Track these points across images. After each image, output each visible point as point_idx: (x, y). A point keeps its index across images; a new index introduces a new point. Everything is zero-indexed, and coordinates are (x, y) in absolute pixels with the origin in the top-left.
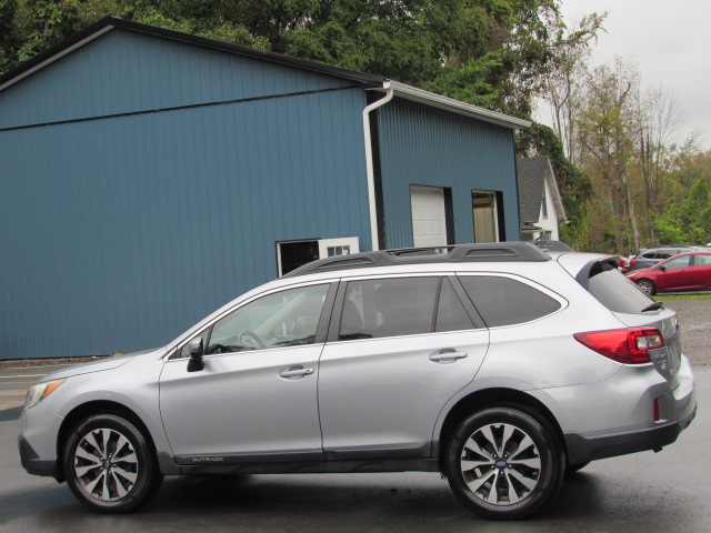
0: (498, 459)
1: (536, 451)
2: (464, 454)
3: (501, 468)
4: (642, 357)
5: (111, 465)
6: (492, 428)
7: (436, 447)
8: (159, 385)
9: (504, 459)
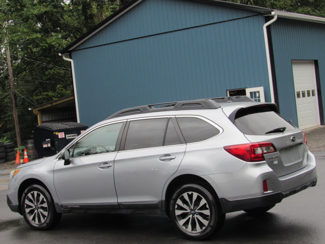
0: (191, 210)
1: (207, 206)
2: (176, 207)
3: (193, 215)
4: (260, 158)
5: (38, 208)
6: (188, 194)
7: (163, 203)
8: (54, 171)
9: (194, 210)
